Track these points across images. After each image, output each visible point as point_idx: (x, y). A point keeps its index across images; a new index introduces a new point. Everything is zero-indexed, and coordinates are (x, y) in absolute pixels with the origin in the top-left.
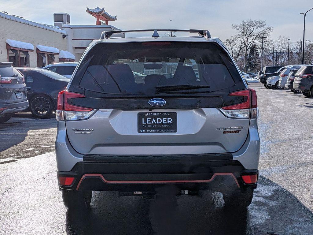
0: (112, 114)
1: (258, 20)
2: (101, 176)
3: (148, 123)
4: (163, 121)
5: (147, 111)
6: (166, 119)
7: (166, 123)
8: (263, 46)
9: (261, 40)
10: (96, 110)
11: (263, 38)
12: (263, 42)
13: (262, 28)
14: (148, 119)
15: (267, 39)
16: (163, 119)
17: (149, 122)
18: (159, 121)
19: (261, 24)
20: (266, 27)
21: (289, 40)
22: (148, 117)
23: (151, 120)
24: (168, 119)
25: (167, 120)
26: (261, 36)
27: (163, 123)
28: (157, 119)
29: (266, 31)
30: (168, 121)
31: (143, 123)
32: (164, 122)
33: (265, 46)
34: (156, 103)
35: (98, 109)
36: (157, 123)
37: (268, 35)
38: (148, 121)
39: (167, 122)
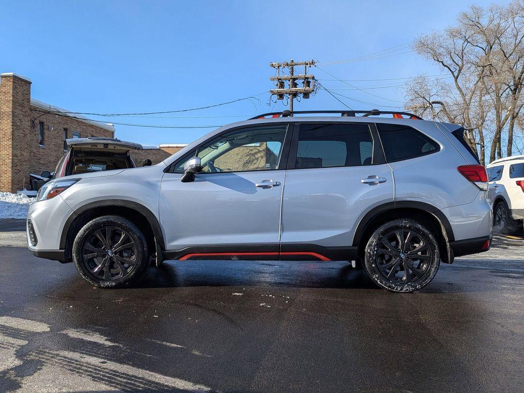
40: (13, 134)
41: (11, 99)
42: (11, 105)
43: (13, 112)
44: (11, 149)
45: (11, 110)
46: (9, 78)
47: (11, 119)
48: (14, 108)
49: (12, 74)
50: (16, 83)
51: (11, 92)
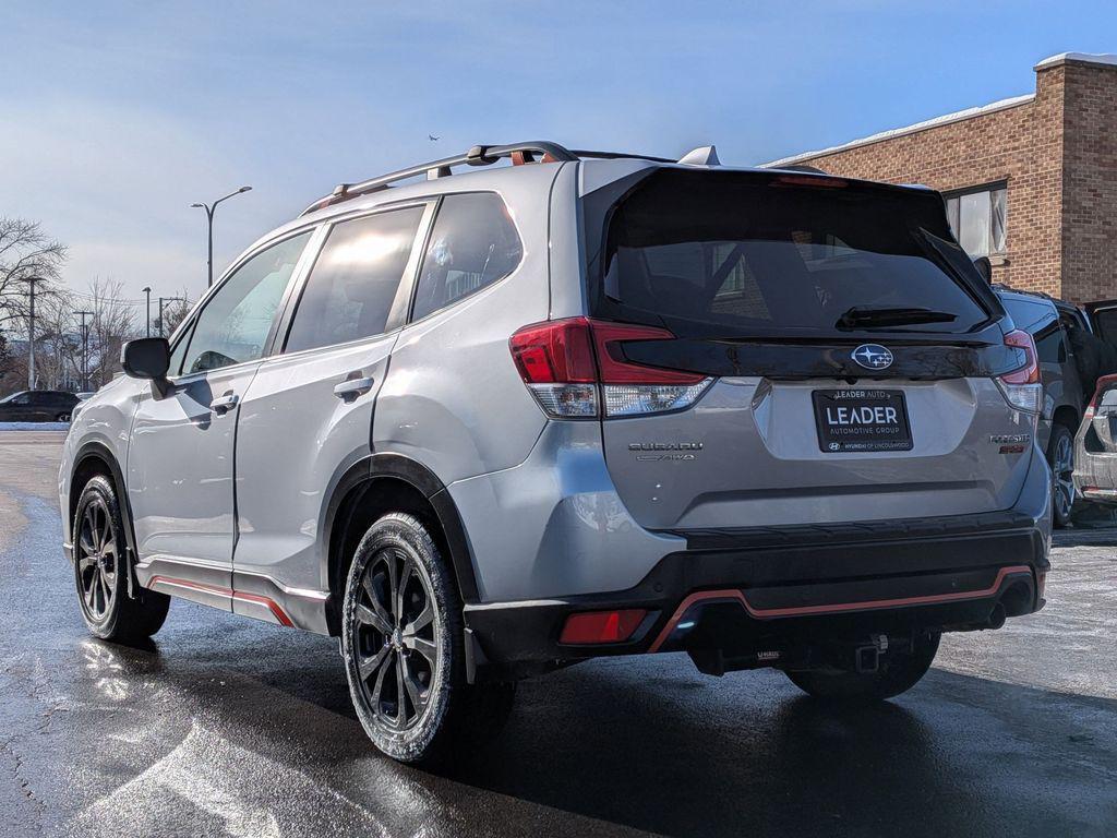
0: (760, 394)
1: (14, 219)
2: (737, 593)
3: (841, 422)
4: (877, 415)
5: (844, 385)
6: (882, 409)
7: (884, 422)
8: (32, 307)
9: (26, 287)
10: (711, 378)
11: (32, 281)
12: (33, 295)
13: (30, 248)
14: (839, 409)
15: (51, 283)
16: (876, 409)
17: (843, 419)
18: (868, 416)
19: (26, 233)
20: (45, 244)
21: (148, 290)
22: (842, 403)
23: (849, 413)
24: (887, 409)
25: (883, 412)
26: (29, 272)
27: (878, 421)
28: (863, 409)
29: (46, 256)
30: (888, 417)
31: (831, 422)
32: (880, 418)
33: (42, 308)
34: (873, 358)
35: (717, 376)
36: (864, 422)
37: (51, 271)
38: (840, 416)
39: (884, 418)
40: (1064, 238)
41: (1061, 131)
42: (1060, 149)
43: (1066, 172)
44: (1059, 282)
45: (1059, 166)
46: (1055, 72)
47: (1059, 194)
48: (1070, 157)
49: (1062, 56)
50: (1076, 82)
51: (1061, 114)
